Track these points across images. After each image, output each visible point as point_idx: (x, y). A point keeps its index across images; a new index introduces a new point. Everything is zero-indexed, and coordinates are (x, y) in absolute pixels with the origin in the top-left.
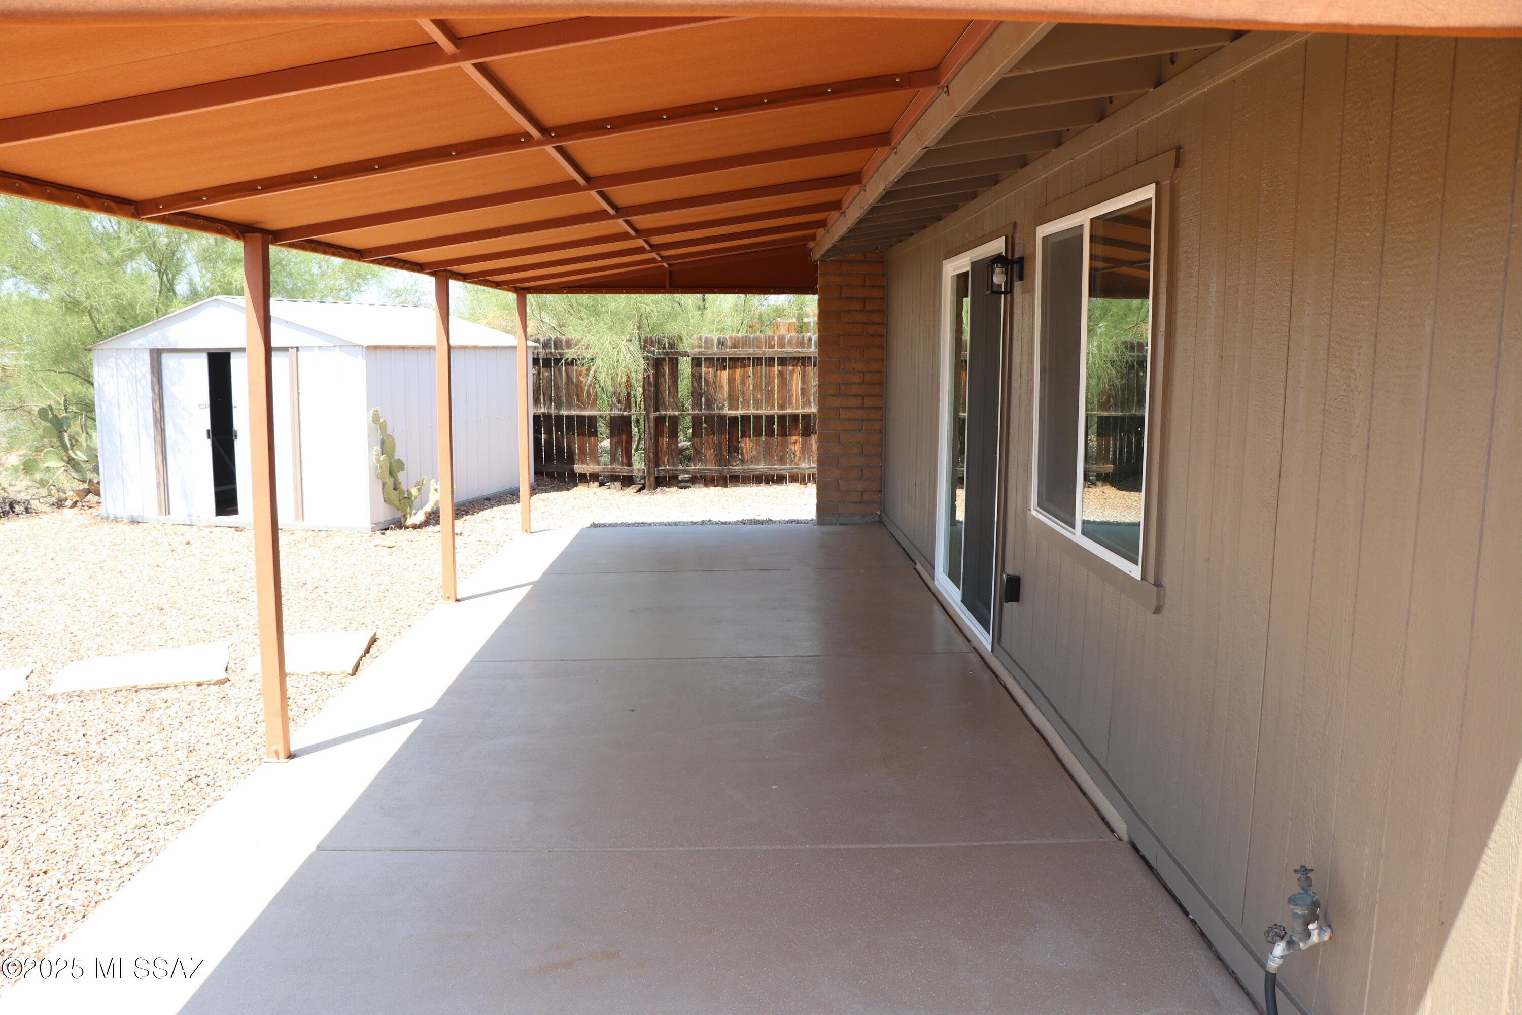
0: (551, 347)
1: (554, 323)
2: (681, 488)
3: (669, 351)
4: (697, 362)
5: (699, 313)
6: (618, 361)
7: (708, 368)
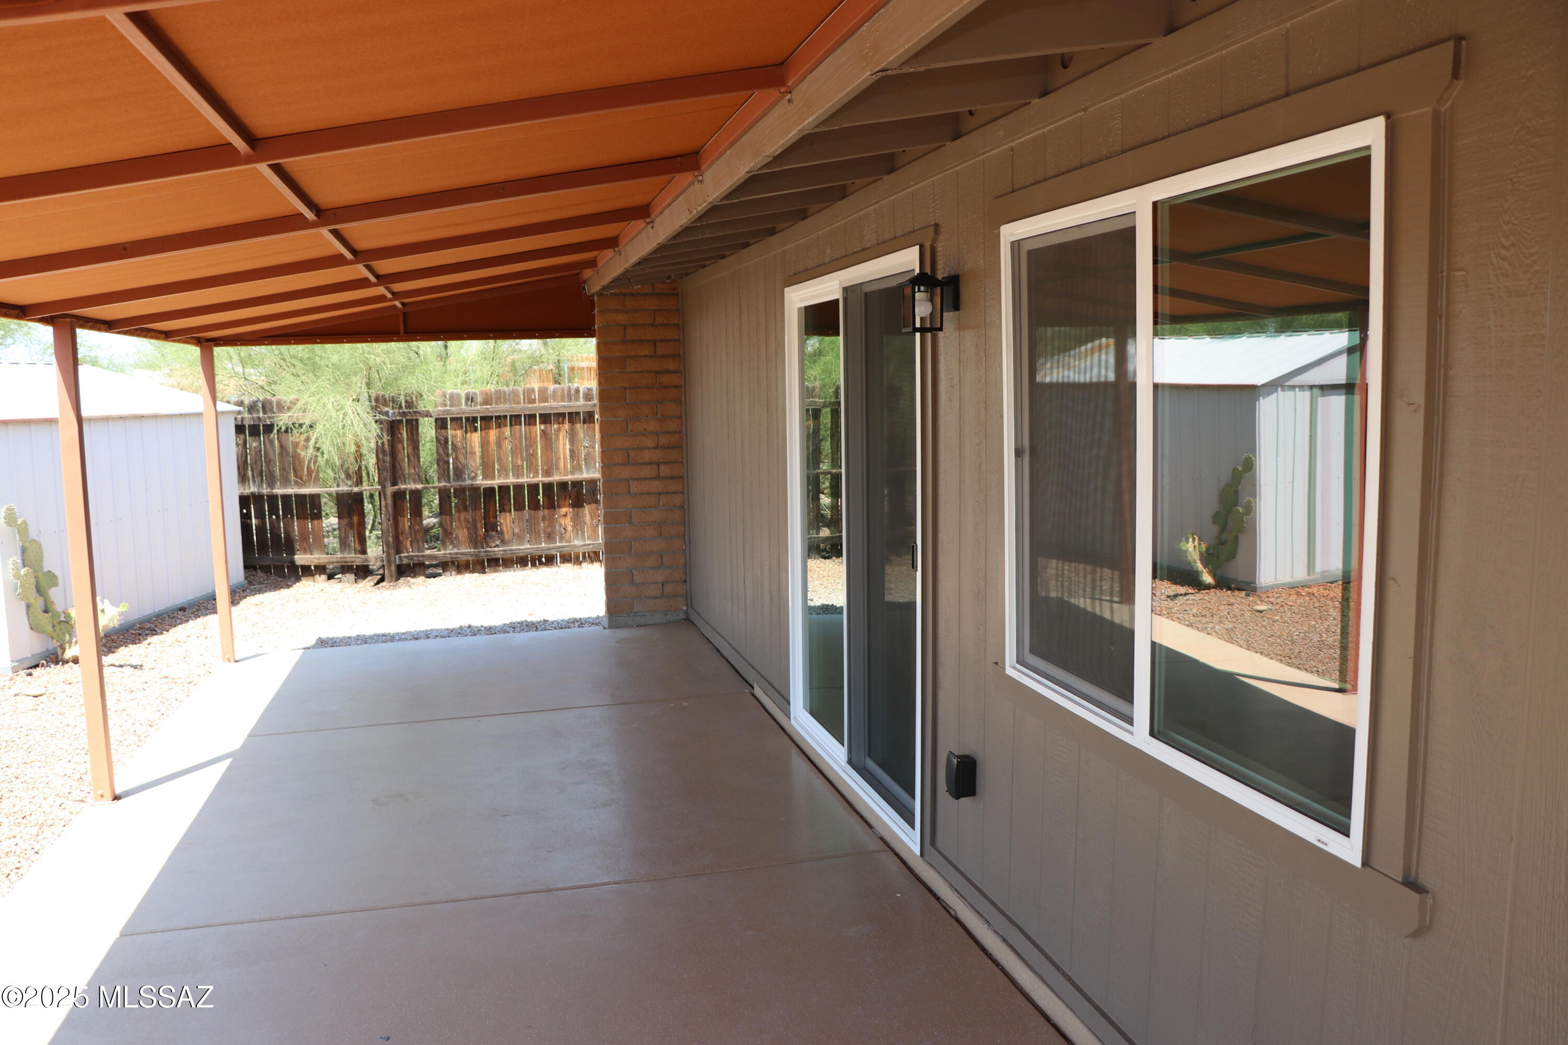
0: (258, 411)
1: (262, 381)
2: (429, 576)
3: (406, 411)
4: (441, 424)
5: (442, 363)
6: (344, 427)
7: (455, 430)
